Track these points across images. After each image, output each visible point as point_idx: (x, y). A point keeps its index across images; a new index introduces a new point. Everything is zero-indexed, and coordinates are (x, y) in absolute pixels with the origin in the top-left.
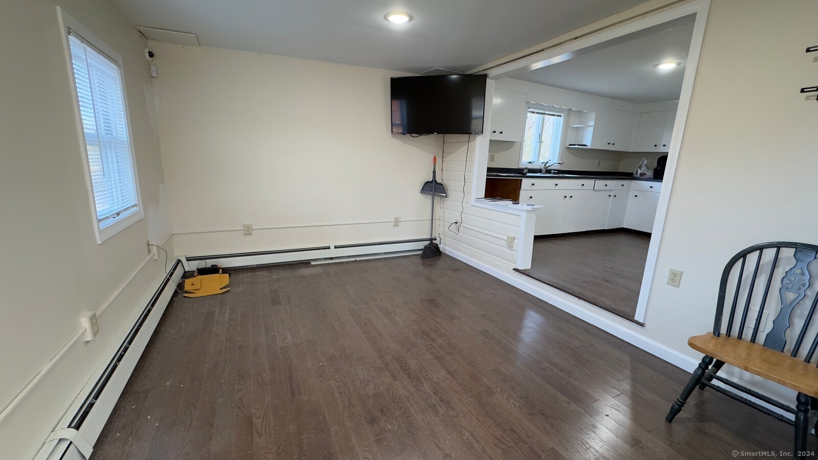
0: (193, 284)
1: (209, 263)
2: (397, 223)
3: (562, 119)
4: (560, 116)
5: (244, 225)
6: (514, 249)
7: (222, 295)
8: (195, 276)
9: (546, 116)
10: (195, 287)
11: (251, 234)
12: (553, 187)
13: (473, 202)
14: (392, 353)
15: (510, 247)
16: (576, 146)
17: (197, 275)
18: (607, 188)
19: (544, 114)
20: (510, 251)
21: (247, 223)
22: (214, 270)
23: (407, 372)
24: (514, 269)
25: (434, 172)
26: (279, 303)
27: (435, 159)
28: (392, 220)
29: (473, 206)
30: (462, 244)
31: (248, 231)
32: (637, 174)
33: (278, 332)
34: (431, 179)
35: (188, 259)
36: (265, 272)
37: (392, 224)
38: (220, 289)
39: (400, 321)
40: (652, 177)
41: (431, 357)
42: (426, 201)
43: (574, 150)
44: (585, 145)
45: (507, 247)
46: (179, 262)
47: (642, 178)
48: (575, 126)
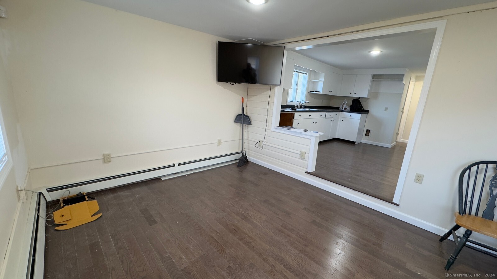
0: (63, 216)
1: (74, 192)
2: (219, 143)
3: (307, 76)
4: (306, 74)
5: (104, 154)
6: (305, 159)
7: (96, 221)
8: (62, 207)
9: (300, 74)
10: (64, 219)
11: (110, 162)
12: (308, 117)
13: (273, 129)
14: (270, 254)
15: (303, 158)
16: (314, 92)
17: (64, 206)
18: (331, 116)
19: (299, 72)
20: (303, 161)
21: (106, 152)
22: (79, 198)
23: (291, 270)
24: (306, 172)
25: (243, 108)
26: (155, 222)
27: (243, 99)
28: (217, 141)
29: (272, 131)
30: (263, 156)
31: (107, 159)
32: (343, 108)
33: (170, 253)
34: (240, 113)
35: (49, 190)
36: (126, 192)
37: (216, 144)
38: (92, 216)
39: (258, 223)
40: (349, 110)
41: (297, 252)
42: (238, 127)
43: (312, 94)
44: (319, 92)
45: (300, 158)
46: (40, 194)
47: (345, 111)
48: (313, 80)
